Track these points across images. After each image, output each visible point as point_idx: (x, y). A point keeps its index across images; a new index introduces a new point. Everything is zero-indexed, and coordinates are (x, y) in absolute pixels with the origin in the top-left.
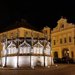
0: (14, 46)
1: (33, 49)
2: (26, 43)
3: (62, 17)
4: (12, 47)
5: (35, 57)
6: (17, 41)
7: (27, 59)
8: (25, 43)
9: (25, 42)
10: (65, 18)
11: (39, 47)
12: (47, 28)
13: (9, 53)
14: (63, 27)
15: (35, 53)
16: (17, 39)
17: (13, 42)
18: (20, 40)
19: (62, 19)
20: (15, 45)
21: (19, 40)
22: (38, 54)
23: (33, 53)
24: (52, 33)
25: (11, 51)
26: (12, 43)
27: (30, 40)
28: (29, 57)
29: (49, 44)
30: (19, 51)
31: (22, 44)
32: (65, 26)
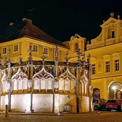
0: (25, 77)
1: (58, 82)
2: (45, 72)
3: (112, 14)
4: (20, 77)
5: (61, 95)
6: (30, 67)
7: (48, 99)
8: (43, 71)
9: (43, 69)
10: (119, 16)
11: (69, 78)
12: (78, 38)
13: (15, 89)
14: (113, 37)
15: (61, 89)
16: (30, 64)
17: (22, 68)
18: (34, 66)
19: (111, 19)
20: (25, 75)
21: (32, 66)
22: (66, 91)
23: (58, 89)
24: (87, 49)
25: (18, 85)
26: (19, 70)
27: (53, 66)
28: (52, 95)
29: (86, 73)
30: (33, 86)
31: (38, 73)
32: (117, 34)
